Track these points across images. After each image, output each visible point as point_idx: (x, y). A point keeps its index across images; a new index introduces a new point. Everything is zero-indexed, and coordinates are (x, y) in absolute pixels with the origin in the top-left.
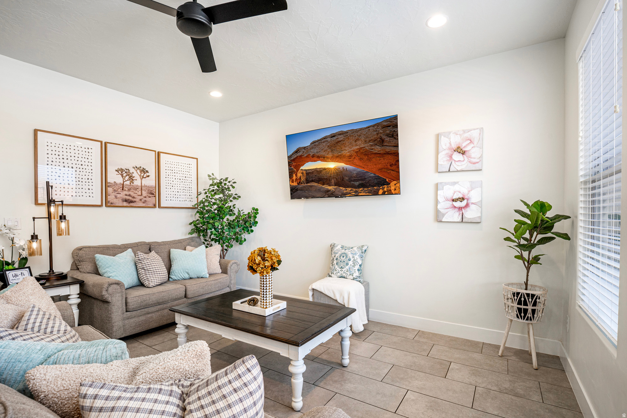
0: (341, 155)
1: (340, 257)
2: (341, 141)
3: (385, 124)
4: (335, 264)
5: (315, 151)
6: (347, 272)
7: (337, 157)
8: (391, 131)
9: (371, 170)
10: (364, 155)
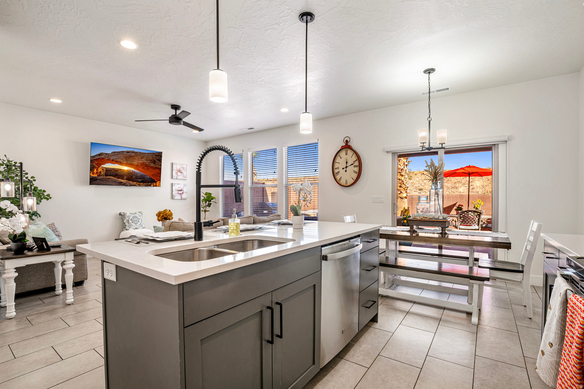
0: (132, 164)
1: (133, 218)
2: (132, 156)
3: (157, 154)
5: (115, 158)
7: (130, 164)
8: (159, 158)
9: (148, 174)
10: (145, 166)
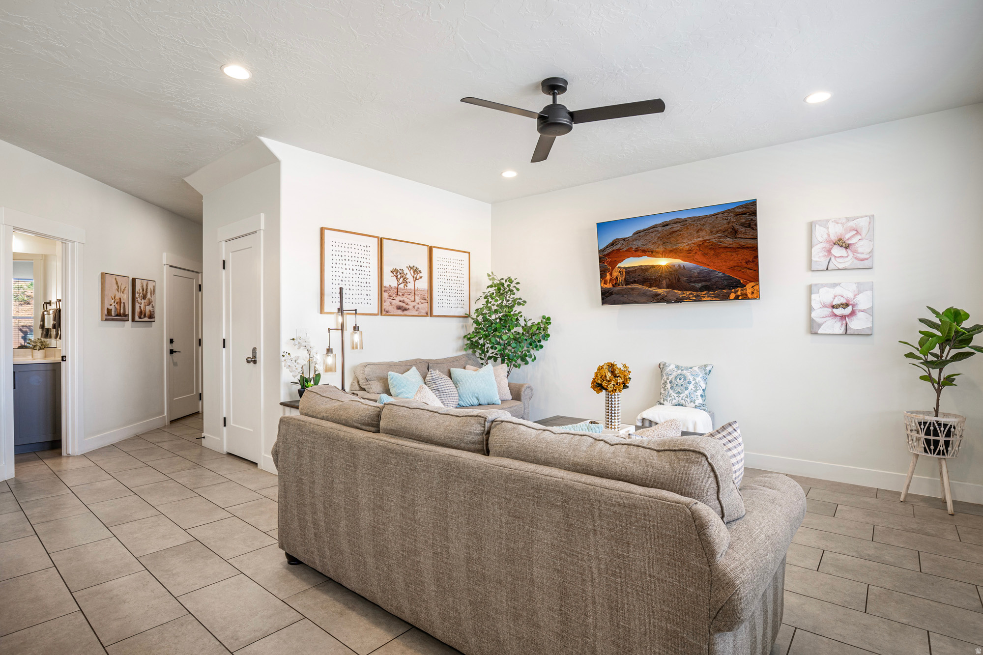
0: (676, 249)
1: (676, 379)
2: (676, 231)
3: (740, 210)
4: (669, 388)
5: (640, 243)
6: (686, 399)
7: (671, 251)
8: (747, 220)
9: (719, 268)
10: (709, 249)
